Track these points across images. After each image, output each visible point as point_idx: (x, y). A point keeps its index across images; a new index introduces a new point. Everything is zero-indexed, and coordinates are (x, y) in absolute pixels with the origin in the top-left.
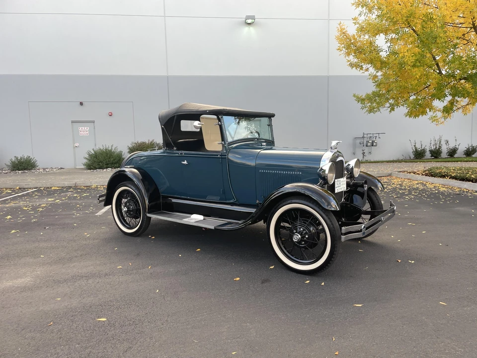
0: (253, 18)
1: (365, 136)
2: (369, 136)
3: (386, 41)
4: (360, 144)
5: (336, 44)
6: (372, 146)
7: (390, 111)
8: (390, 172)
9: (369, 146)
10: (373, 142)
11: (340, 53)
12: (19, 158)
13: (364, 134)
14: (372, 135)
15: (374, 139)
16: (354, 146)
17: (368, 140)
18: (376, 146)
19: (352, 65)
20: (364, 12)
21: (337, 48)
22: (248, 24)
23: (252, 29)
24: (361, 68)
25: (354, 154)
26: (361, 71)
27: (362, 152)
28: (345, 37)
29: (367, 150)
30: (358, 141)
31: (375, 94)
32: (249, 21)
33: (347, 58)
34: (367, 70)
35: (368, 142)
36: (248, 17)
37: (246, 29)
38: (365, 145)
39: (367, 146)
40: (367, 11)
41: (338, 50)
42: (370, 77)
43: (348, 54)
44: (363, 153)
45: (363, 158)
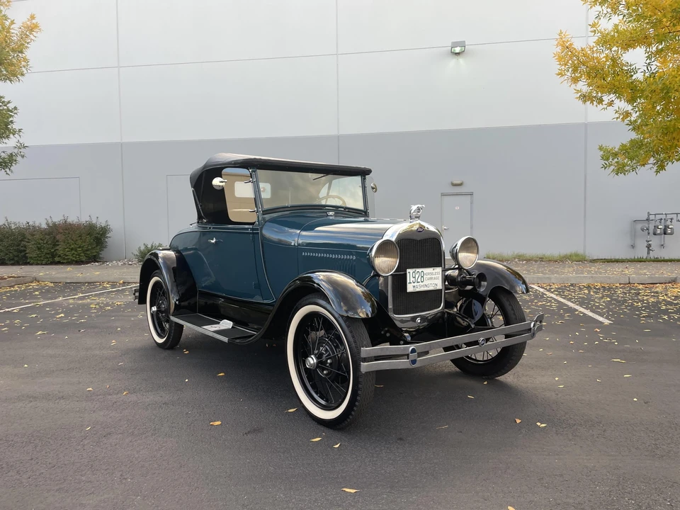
0: (462, 44)
1: (652, 217)
2: (658, 217)
3: (647, 55)
4: (643, 230)
5: (556, 67)
6: (665, 234)
7: (657, 172)
8: (674, 276)
9: (659, 234)
10: (666, 227)
11: (562, 78)
12: (149, 246)
13: (649, 214)
14: (663, 217)
15: (668, 223)
16: (634, 235)
17: (658, 223)
18: (671, 234)
19: (585, 98)
20: (605, 12)
21: (557, 71)
22: (456, 54)
23: (461, 60)
24: (601, 101)
25: (633, 247)
26: (600, 106)
27: (646, 244)
28: (570, 53)
29: (655, 242)
30: (639, 226)
31: (636, 145)
32: (458, 50)
33: (573, 86)
34: (611, 104)
35: (656, 227)
36: (455, 45)
37: (453, 62)
38: (651, 231)
39: (655, 234)
40: (609, 10)
41: (558, 75)
42: (617, 115)
43: (575, 80)
44: (649, 247)
45: (648, 253)
